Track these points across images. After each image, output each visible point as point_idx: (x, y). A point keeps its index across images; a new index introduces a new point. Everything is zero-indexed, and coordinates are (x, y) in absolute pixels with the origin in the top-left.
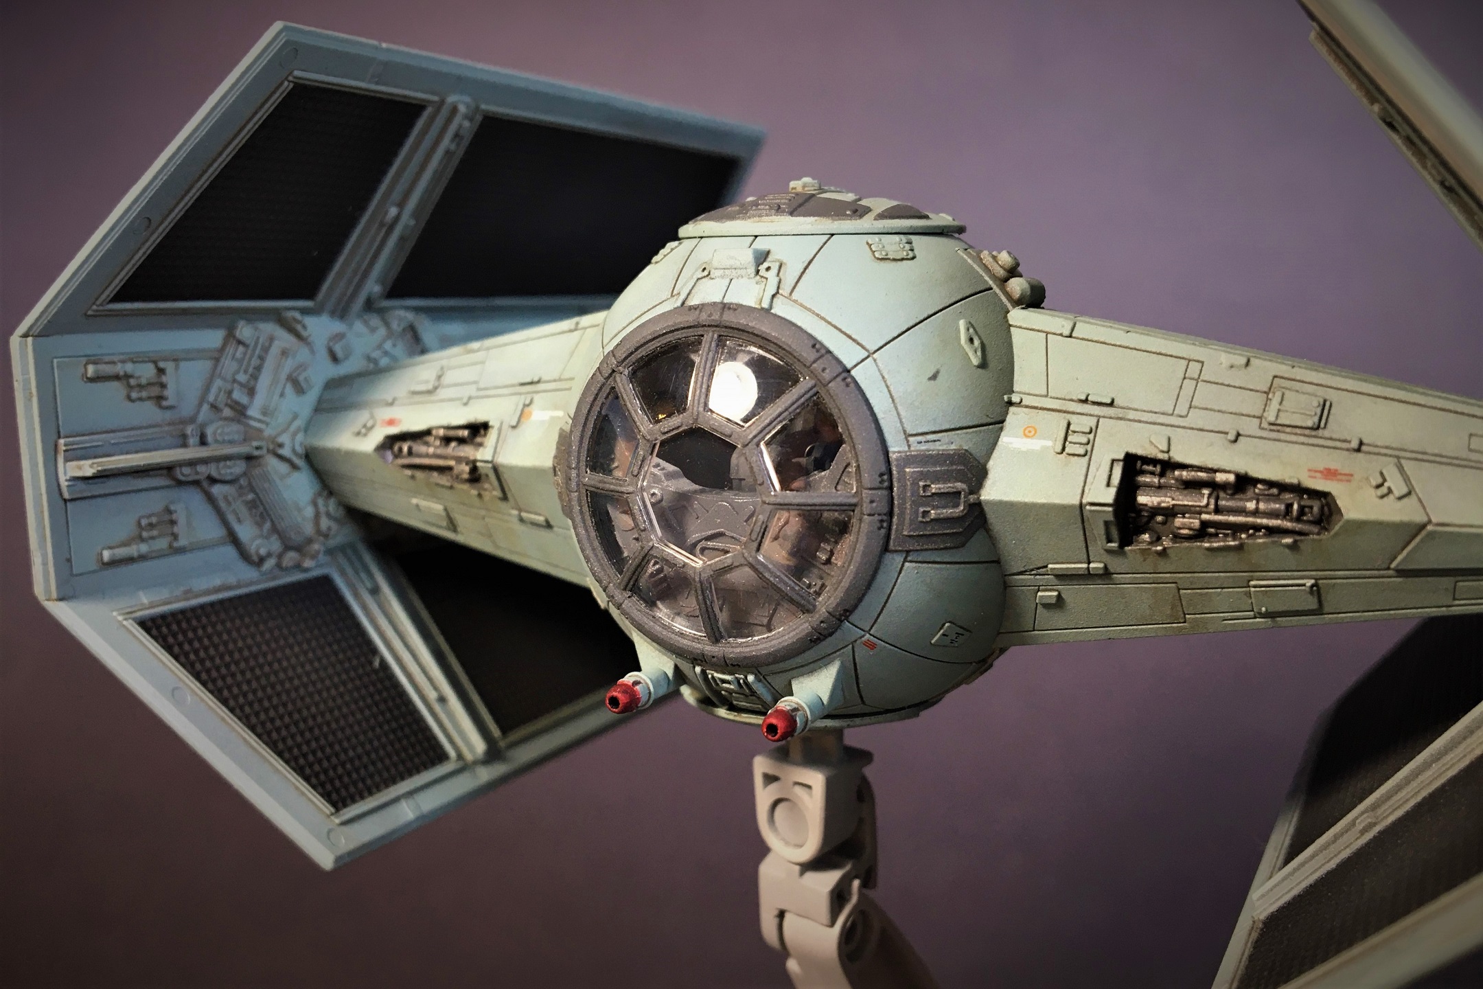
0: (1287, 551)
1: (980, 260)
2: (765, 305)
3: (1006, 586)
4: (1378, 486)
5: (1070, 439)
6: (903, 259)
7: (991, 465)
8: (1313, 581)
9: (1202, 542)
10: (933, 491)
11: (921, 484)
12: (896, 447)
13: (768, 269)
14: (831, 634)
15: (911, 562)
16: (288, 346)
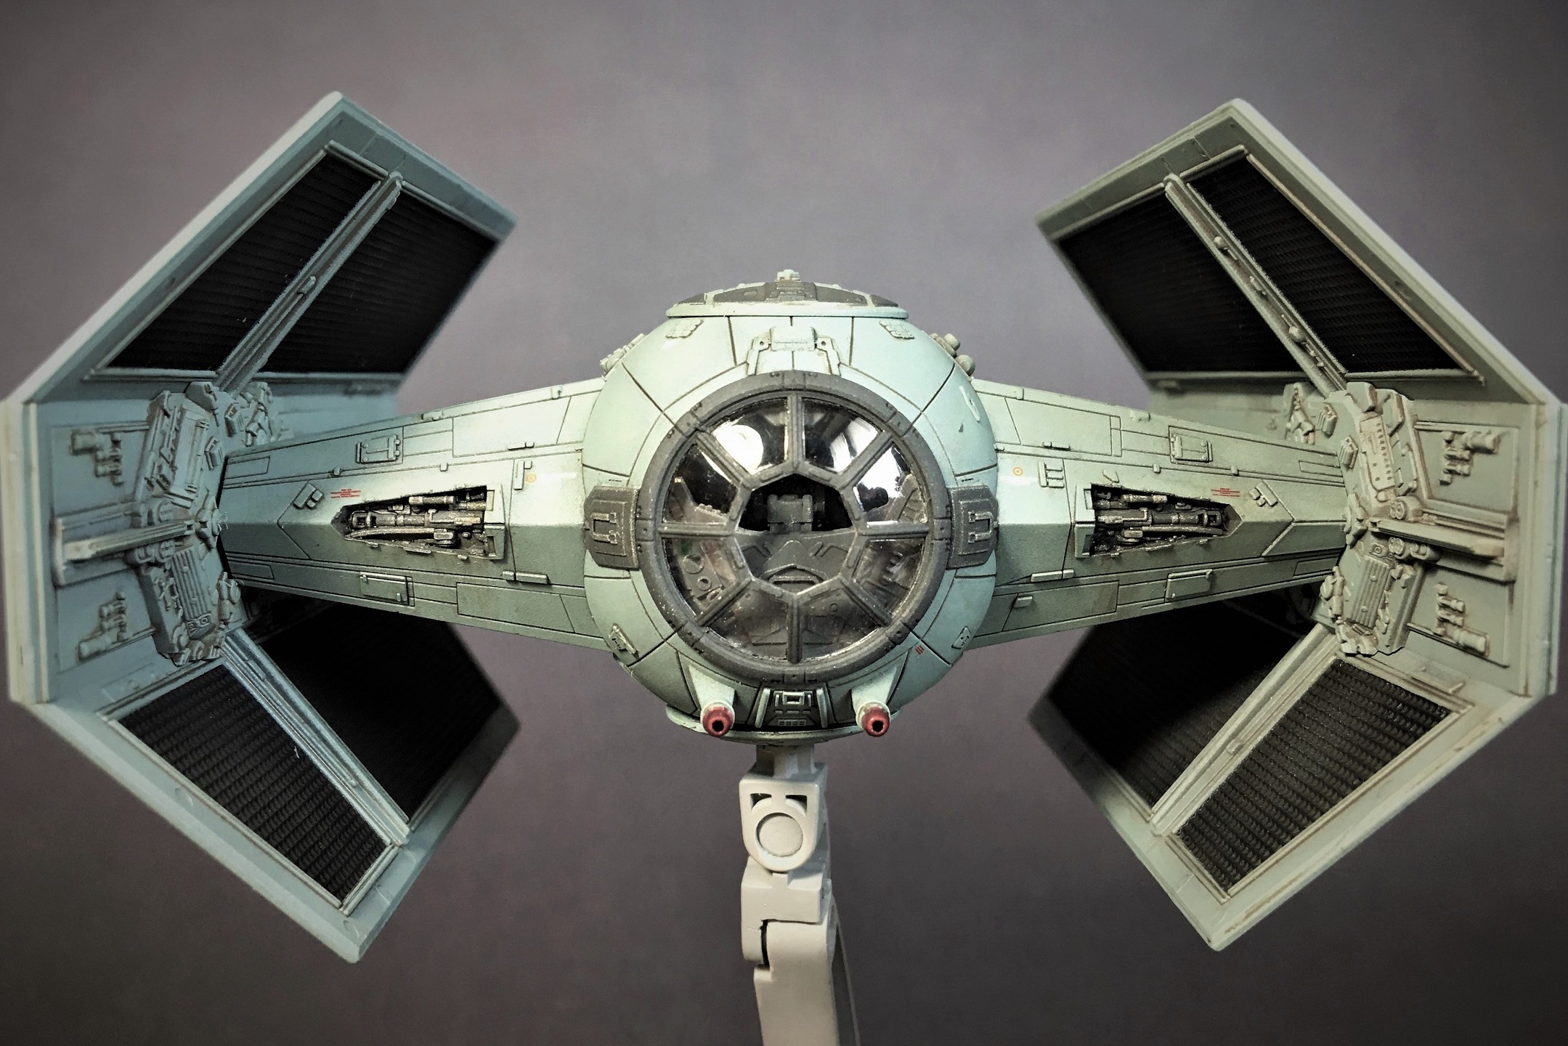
0: (1201, 549)
2: (834, 372)
3: (993, 595)
4: (1257, 498)
5: (1048, 476)
6: (909, 339)
8: (1211, 570)
9: (1145, 546)
10: (977, 518)
11: (969, 513)
12: (952, 484)
13: (823, 344)
14: (897, 644)
15: (959, 577)
16: (200, 417)
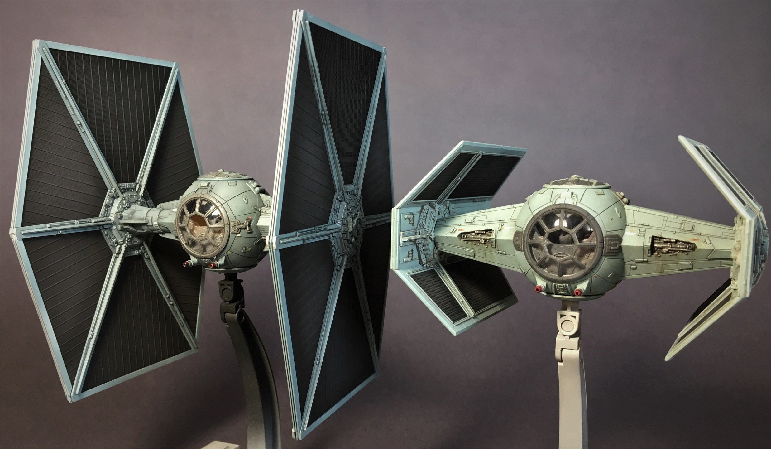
0: (686, 255)
1: (616, 194)
2: (575, 204)
3: (624, 265)
4: (704, 242)
5: (640, 233)
6: (602, 195)
7: (623, 238)
8: (691, 262)
9: (669, 254)
10: (612, 243)
11: (609, 241)
12: (604, 234)
13: (574, 196)
14: (588, 274)
15: (607, 258)
16: (432, 211)
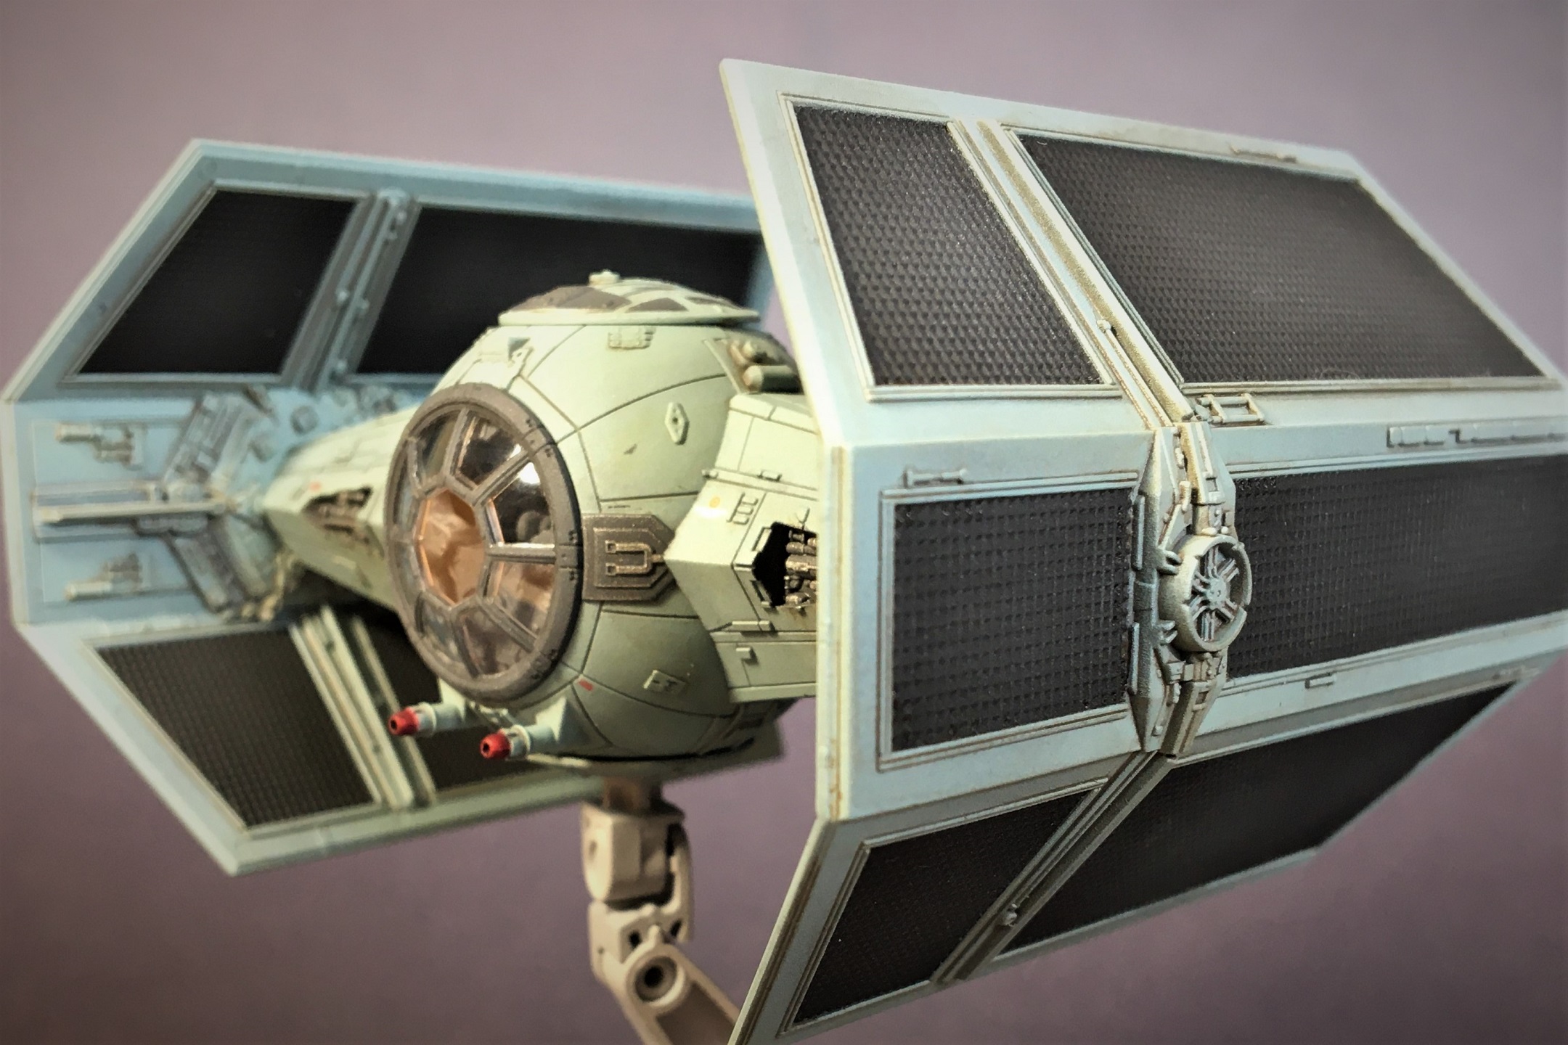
1: (726, 350)
2: (503, 385)
3: (710, 641)
5: (740, 508)
6: (634, 348)
7: (679, 529)
10: (618, 549)
11: (607, 542)
12: (587, 510)
14: (550, 673)
15: (606, 611)
16: (252, 416)
